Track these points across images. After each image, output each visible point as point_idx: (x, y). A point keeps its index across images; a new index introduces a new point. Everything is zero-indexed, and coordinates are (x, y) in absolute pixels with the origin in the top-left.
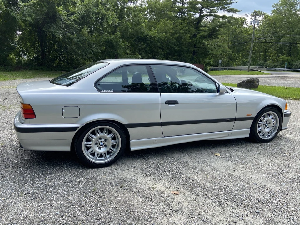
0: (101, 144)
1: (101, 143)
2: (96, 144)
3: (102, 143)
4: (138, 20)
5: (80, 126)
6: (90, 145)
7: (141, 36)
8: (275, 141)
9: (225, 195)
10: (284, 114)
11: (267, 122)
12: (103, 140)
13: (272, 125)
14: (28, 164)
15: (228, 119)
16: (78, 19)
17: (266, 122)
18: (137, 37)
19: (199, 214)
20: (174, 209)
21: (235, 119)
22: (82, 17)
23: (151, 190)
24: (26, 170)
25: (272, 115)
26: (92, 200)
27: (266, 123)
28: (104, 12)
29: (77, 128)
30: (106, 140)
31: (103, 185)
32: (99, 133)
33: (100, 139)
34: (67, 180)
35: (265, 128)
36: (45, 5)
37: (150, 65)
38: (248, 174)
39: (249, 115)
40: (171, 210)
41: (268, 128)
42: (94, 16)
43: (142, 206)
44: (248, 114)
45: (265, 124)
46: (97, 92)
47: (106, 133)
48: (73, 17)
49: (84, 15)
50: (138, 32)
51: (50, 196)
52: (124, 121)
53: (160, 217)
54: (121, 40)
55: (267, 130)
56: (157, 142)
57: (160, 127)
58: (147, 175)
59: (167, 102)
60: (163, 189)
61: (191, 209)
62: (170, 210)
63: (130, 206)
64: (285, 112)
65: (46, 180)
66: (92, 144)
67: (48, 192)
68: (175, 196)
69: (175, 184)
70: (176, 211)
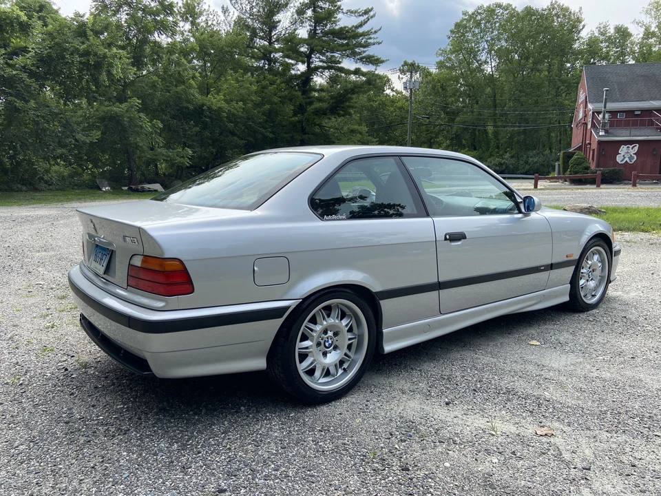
0: (327, 344)
1: (328, 342)
3: (330, 342)
4: (179, 73)
5: (292, 304)
6: (307, 348)
7: (187, 108)
8: (603, 306)
9: (636, 420)
10: (614, 250)
11: (591, 269)
12: (330, 334)
13: (598, 273)
14: (140, 419)
15: (542, 266)
16: (33, 65)
17: (589, 268)
18: (178, 110)
19: (633, 466)
20: (579, 466)
22: (42, 60)
23: (493, 435)
24: (151, 435)
25: (596, 254)
26: (391, 478)
28: (103, 50)
29: (286, 308)
30: (336, 334)
31: (377, 439)
32: (324, 319)
33: (325, 332)
34: (280, 440)
35: (587, 281)
37: (400, 156)
38: (629, 373)
40: (574, 468)
41: (592, 279)
42: (77, 58)
43: (510, 472)
44: (569, 253)
48: (19, 60)
49: (49, 56)
50: (180, 98)
51: (284, 487)
53: (572, 488)
55: (592, 284)
58: (447, 404)
59: (448, 237)
60: (513, 429)
61: (607, 458)
62: (572, 470)
63: (486, 475)
64: (616, 246)
65: (230, 449)
66: (311, 346)
67: (266, 478)
68: (552, 440)
69: (524, 414)
70: (589, 469)
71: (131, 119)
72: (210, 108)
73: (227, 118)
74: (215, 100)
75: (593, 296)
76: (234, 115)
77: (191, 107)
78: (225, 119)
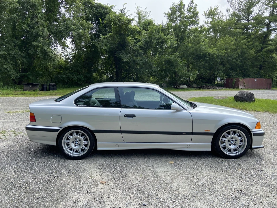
0: (76, 143)
2: (73, 142)
3: (77, 142)
4: (198, 40)
5: (61, 129)
7: (200, 54)
12: (78, 140)
16: (142, 45)
18: (196, 55)
21: (192, 134)
22: (146, 43)
27: (232, 140)
28: (164, 37)
30: (80, 140)
36: (117, 37)
39: (207, 131)
42: (155, 41)
45: (230, 141)
46: (75, 106)
47: (79, 135)
48: (139, 44)
49: (147, 41)
50: (197, 50)
52: (92, 128)
54: (179, 59)
56: (119, 146)
57: (120, 134)
59: (126, 115)
71: (175, 61)
72: (209, 54)
73: (217, 57)
74: (212, 50)
75: (236, 152)
76: (221, 56)
77: (202, 54)
78: (216, 58)
